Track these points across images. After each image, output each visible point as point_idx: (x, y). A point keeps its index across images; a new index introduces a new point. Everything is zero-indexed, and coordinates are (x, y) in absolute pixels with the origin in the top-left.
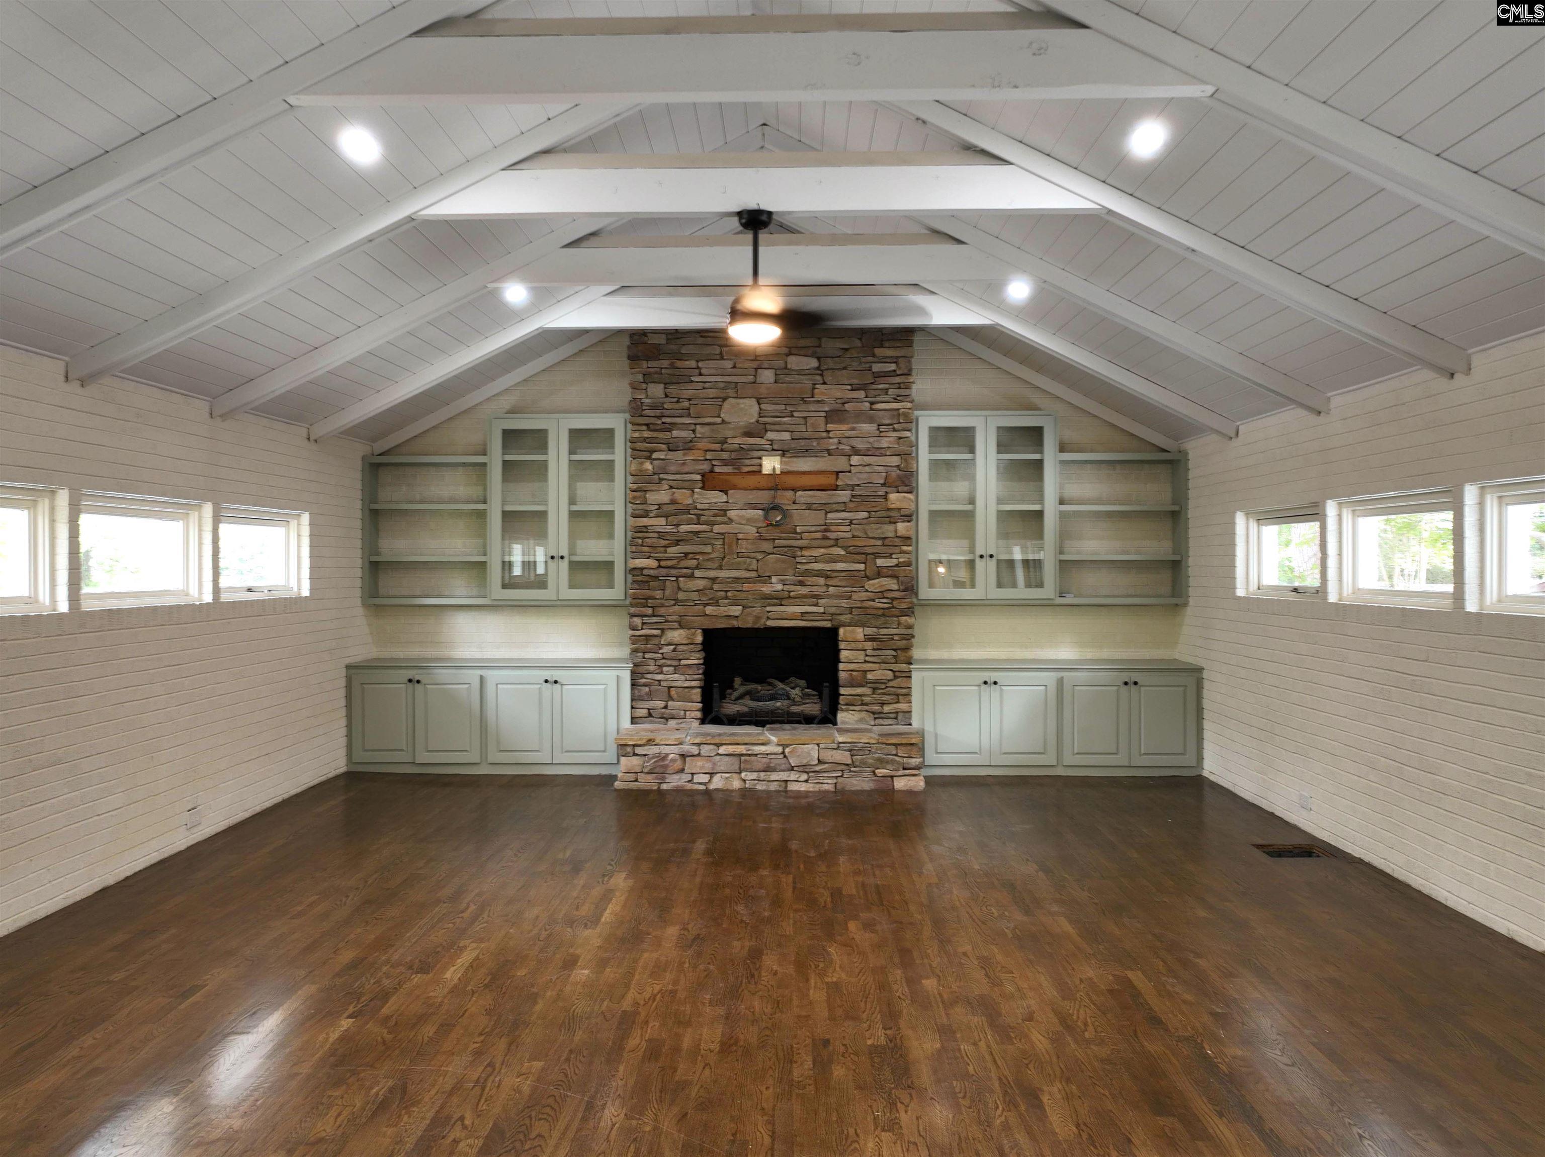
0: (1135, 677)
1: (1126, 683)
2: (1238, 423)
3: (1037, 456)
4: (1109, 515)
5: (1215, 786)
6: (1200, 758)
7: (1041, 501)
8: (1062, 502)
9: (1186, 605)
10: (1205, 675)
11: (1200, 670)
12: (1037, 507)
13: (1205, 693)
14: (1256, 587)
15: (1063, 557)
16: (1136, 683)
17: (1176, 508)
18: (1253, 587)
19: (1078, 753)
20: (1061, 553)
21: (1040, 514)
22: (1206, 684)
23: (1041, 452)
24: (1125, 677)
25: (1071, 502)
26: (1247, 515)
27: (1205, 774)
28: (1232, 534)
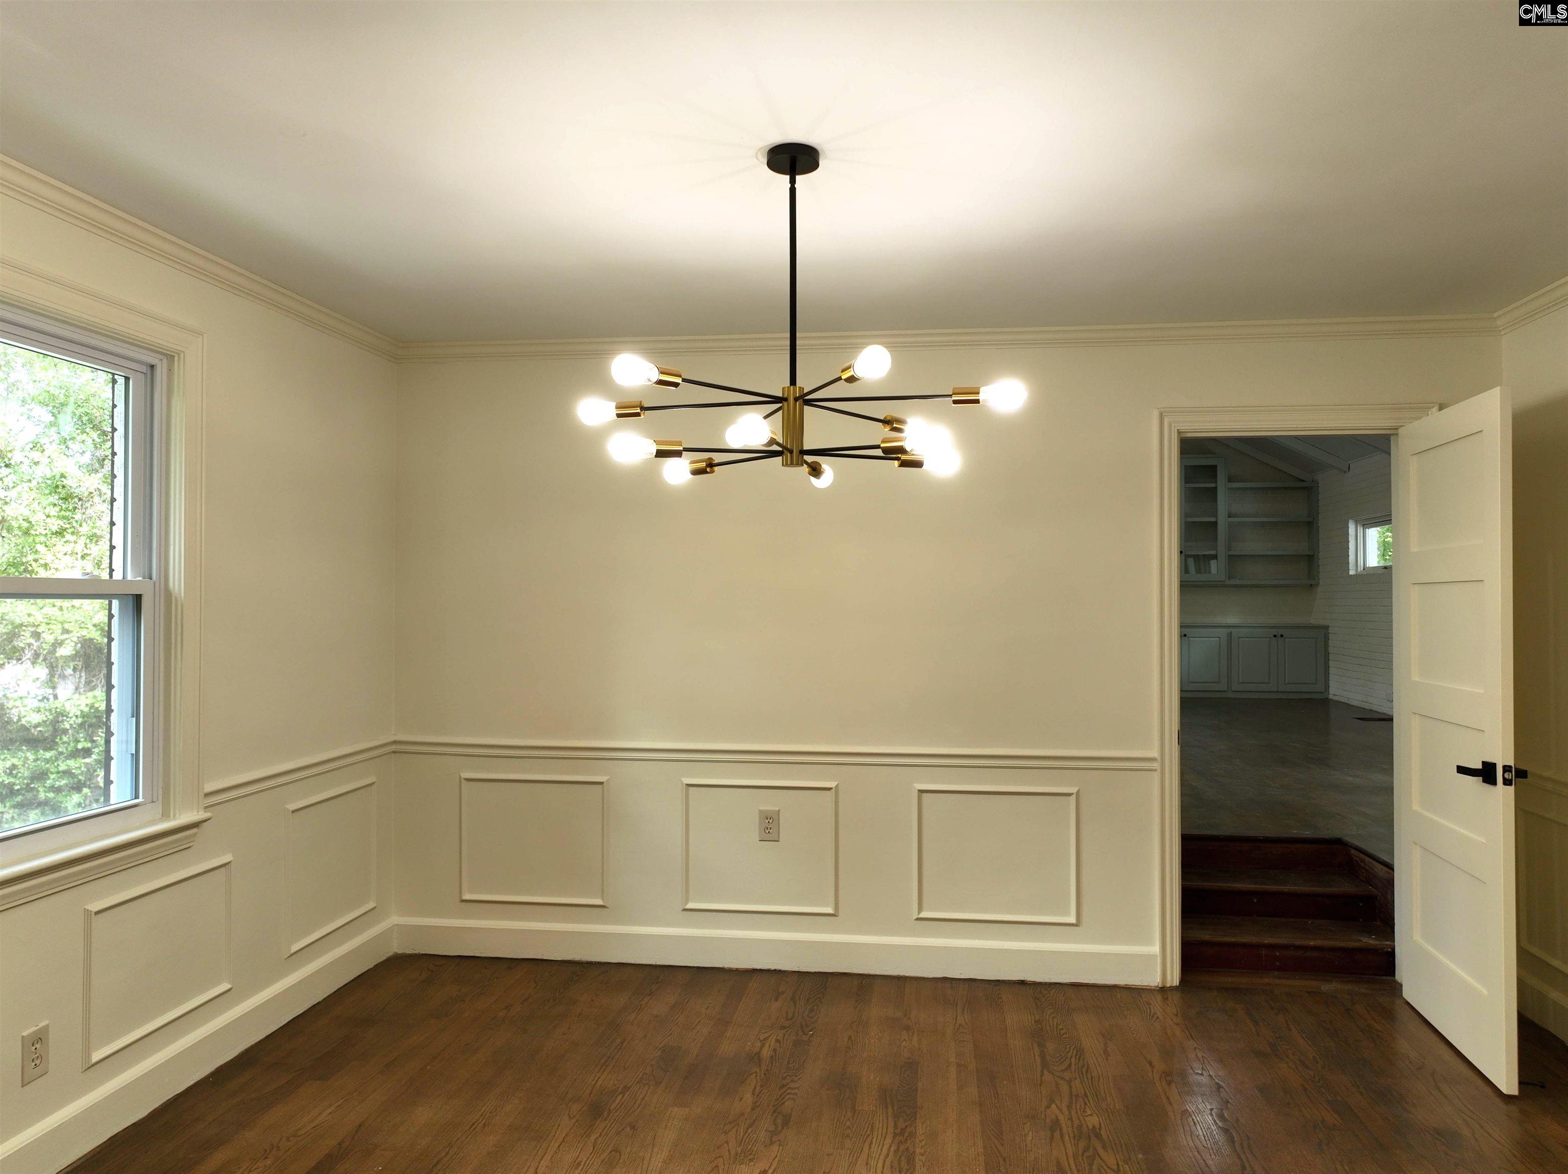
0: (1281, 631)
1: (1275, 636)
2: (1349, 462)
3: (1213, 485)
4: (1263, 524)
5: (1339, 704)
6: (1327, 687)
7: (1215, 514)
8: (1229, 516)
9: (1317, 585)
10: (1330, 630)
11: (1326, 628)
12: (1213, 519)
13: (1331, 643)
14: (1362, 569)
15: (1230, 553)
16: (1282, 636)
17: (1311, 520)
18: (1361, 568)
19: (1288, 684)
20: (1229, 550)
21: (1215, 524)
22: (1331, 636)
23: (1216, 482)
24: (1274, 632)
25: (1236, 516)
26: (1356, 523)
27: (1331, 697)
28: (1347, 534)
